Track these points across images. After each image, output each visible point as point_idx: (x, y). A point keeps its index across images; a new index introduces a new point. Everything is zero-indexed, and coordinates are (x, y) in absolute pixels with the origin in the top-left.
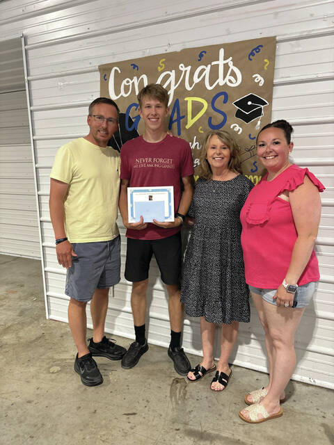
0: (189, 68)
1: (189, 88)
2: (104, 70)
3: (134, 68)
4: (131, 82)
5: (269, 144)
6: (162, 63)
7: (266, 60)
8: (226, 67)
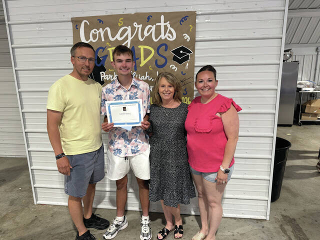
0: (141, 26)
1: (141, 40)
2: (76, 22)
3: (100, 22)
4: (98, 32)
5: (205, 81)
6: (121, 20)
7: (191, 26)
8: (166, 27)
